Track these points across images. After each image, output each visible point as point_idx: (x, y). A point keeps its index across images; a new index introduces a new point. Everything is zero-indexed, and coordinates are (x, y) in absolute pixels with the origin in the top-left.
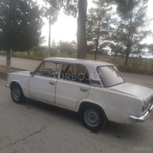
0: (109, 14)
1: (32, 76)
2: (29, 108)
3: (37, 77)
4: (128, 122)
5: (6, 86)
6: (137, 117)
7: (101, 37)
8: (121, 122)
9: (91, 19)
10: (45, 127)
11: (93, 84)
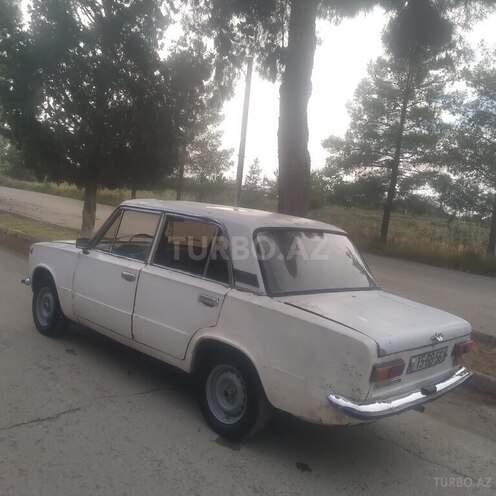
0: (436, 77)
1: (85, 252)
2: (68, 351)
4: (327, 418)
5: (23, 281)
6: (353, 400)
7: (407, 155)
8: (307, 416)
9: (375, 96)
10: (79, 409)
11: (238, 284)
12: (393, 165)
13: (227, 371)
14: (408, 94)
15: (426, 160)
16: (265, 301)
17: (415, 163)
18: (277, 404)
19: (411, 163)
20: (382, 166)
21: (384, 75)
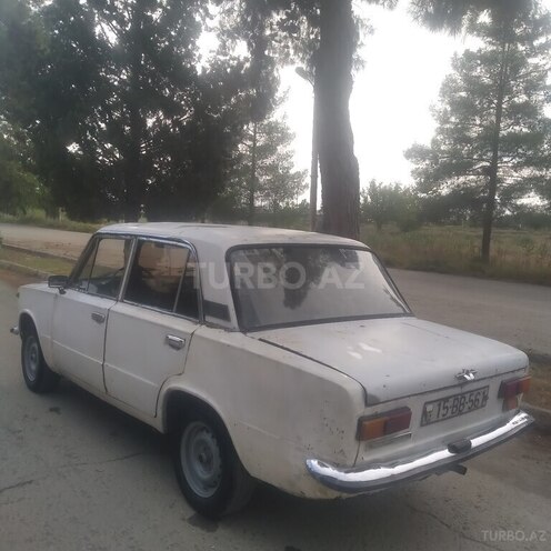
1: (62, 292)
2: (51, 410)
3: (72, 294)
5: (12, 330)
7: (505, 159)
9: (463, 94)
12: (491, 171)
13: (202, 429)
14: (502, 88)
15: (529, 163)
16: (237, 340)
17: (517, 167)
18: (254, 473)
19: (512, 167)
20: (478, 174)
21: (472, 68)
